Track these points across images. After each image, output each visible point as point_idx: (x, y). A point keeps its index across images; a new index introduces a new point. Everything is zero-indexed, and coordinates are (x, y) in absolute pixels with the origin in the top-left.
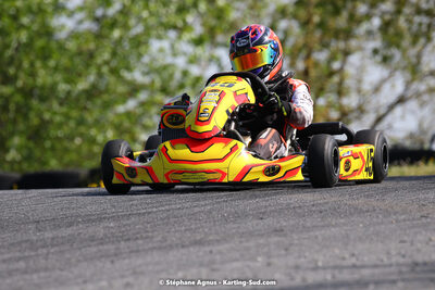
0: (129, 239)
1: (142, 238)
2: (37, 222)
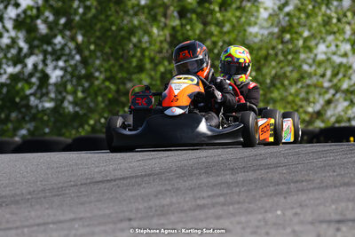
0: (297, 182)
1: (306, 181)
2: (233, 169)
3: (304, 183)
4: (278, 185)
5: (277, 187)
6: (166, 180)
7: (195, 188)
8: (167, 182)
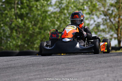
0: (68, 69)
1: (72, 69)
2: (43, 64)
3: (72, 70)
4: (61, 70)
5: (61, 71)
6: (16, 69)
7: (28, 72)
8: (17, 70)
